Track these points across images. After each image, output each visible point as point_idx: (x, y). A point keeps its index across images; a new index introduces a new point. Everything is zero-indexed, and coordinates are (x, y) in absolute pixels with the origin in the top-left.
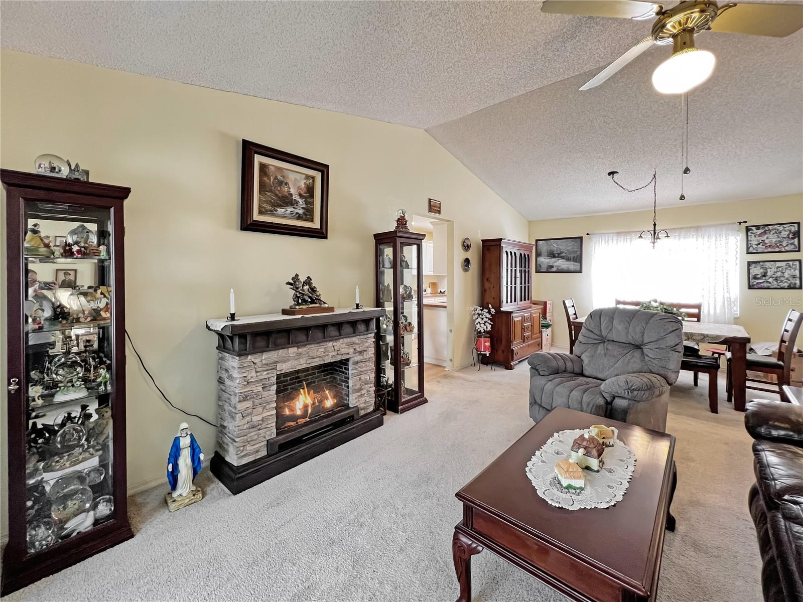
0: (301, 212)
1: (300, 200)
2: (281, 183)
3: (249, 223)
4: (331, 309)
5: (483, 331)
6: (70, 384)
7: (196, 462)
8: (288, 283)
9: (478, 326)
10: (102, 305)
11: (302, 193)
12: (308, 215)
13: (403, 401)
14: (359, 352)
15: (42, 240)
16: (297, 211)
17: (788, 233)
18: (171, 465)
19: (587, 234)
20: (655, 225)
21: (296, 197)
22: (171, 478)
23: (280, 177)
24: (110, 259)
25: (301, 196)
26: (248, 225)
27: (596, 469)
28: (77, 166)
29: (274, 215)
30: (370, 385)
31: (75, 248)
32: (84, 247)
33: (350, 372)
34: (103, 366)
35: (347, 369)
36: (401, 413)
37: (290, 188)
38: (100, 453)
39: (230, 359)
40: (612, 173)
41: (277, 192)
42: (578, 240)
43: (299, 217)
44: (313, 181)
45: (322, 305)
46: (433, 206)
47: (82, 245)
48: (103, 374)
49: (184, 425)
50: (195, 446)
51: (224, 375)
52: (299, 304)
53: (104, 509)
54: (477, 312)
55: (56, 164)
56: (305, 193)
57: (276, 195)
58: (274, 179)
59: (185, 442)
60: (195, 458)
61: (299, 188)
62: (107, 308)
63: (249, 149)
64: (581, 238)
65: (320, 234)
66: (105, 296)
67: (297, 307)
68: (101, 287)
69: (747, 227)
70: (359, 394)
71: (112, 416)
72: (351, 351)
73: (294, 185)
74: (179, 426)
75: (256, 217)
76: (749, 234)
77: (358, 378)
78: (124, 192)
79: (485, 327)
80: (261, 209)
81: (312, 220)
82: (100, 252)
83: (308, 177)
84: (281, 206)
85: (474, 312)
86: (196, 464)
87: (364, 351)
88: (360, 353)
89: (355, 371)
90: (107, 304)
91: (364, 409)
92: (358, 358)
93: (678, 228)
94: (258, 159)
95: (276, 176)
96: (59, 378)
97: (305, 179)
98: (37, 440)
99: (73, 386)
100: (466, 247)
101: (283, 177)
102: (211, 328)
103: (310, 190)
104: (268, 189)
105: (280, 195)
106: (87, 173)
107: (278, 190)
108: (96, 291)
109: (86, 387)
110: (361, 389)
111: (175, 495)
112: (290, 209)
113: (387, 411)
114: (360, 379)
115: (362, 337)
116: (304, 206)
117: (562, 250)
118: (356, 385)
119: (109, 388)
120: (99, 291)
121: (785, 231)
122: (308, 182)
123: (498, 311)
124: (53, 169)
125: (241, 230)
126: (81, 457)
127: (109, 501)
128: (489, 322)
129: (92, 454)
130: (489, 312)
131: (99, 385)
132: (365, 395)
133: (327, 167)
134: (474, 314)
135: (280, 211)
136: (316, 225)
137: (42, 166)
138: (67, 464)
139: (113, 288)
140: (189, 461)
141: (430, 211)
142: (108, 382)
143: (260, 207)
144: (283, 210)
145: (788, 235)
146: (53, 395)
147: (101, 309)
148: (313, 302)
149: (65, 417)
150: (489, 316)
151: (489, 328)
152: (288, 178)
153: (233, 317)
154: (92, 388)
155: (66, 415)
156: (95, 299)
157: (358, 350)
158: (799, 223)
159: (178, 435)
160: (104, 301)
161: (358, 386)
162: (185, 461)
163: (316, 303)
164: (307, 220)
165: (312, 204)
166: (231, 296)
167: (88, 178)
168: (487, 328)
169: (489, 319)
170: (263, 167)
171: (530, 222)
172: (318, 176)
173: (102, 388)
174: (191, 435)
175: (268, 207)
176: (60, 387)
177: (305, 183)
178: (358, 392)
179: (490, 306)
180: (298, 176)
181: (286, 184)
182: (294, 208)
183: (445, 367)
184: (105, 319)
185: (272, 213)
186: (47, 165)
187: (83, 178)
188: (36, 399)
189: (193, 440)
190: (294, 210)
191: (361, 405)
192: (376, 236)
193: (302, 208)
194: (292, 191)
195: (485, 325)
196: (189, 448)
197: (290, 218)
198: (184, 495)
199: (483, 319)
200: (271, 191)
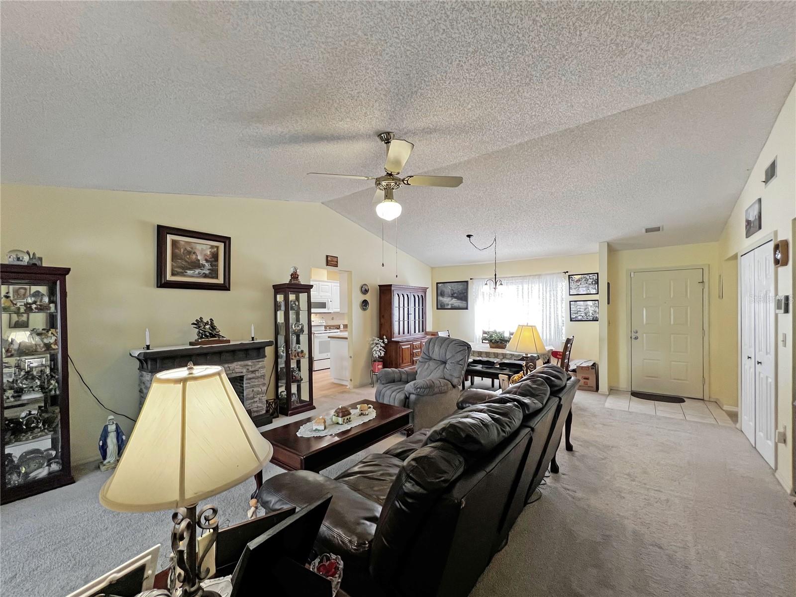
0: (207, 272)
1: (206, 264)
2: (189, 253)
3: (163, 282)
4: (229, 341)
5: (377, 357)
6: (31, 389)
7: (120, 441)
8: (193, 324)
9: (374, 353)
10: (52, 340)
11: (208, 258)
12: (214, 274)
13: (292, 407)
14: (251, 371)
15: (12, 302)
16: (204, 272)
17: (592, 280)
18: (101, 442)
19: (471, 279)
20: (495, 275)
21: (203, 262)
22: (102, 451)
23: (189, 249)
24: (57, 312)
25: (207, 261)
26: (162, 283)
27: (341, 423)
28: (34, 254)
29: (185, 276)
30: (262, 395)
31: (34, 306)
32: (40, 305)
33: (245, 385)
34: (53, 378)
35: (243, 384)
36: (290, 416)
37: (197, 256)
38: (52, 433)
39: (146, 375)
40: (469, 236)
41: (187, 260)
42: (466, 283)
43: (206, 276)
44: (218, 249)
45: (221, 339)
46: (330, 261)
47: (38, 303)
48: (54, 384)
49: (111, 417)
50: (119, 431)
51: (143, 387)
52: (202, 338)
53: (55, 467)
54: (375, 342)
55: (20, 255)
56: (211, 258)
57: (186, 261)
58: (184, 250)
59: (112, 428)
60: (119, 439)
61: (205, 255)
62: (56, 343)
63: (162, 231)
64: (467, 282)
65: (225, 287)
66: (54, 335)
67: (200, 340)
68: (51, 329)
69: (569, 276)
70: (252, 401)
71: (60, 412)
72: (244, 371)
73: (201, 253)
74: (107, 417)
75: (169, 277)
76: (571, 281)
77: (251, 389)
78: (67, 271)
79: (379, 354)
80: (174, 272)
81: (217, 278)
82: (50, 308)
83: (212, 247)
84: (190, 269)
85: (372, 342)
86: (120, 443)
87: (257, 370)
88: (253, 372)
89: (248, 385)
90: (56, 340)
91: (257, 412)
92: (250, 376)
93: (528, 276)
94: (170, 238)
95: (186, 249)
96: (24, 386)
97: (210, 248)
98: (10, 425)
99: (33, 390)
100: (365, 292)
101: (192, 248)
102: (132, 355)
103: (215, 256)
104: (179, 258)
105: (189, 261)
106: (41, 259)
107: (187, 258)
108: (48, 332)
109: (42, 391)
110: (254, 398)
111: (105, 462)
112: (197, 271)
113: (280, 415)
114: (253, 391)
115: (255, 361)
116: (210, 268)
117: (454, 291)
118: (249, 395)
119: (58, 392)
120: (50, 332)
121: (590, 279)
122: (213, 250)
123: (390, 341)
124: (18, 259)
125: (157, 287)
126: (39, 434)
127: (57, 463)
128: (383, 349)
129: (46, 433)
130: (383, 342)
131: (51, 390)
132: (258, 402)
133: (229, 239)
134: (373, 344)
135: (189, 272)
136: (220, 280)
137: (12, 257)
138: (31, 437)
139: (59, 330)
140: (115, 440)
141: (327, 265)
142: (57, 389)
143: (172, 270)
144: (192, 272)
145: (592, 282)
146: (20, 396)
147: (52, 344)
148: (214, 336)
149: (27, 414)
150: (383, 345)
151: (383, 355)
152: (195, 248)
153: (148, 347)
154: (46, 392)
155: (28, 412)
156: (47, 337)
157: (251, 369)
158: (597, 274)
159: (108, 423)
160: (54, 338)
161: (251, 395)
162: (112, 441)
163: (216, 337)
164: (212, 278)
165: (217, 266)
166: (147, 335)
167: (42, 264)
168: (381, 354)
169: (383, 347)
170: (174, 243)
171: (432, 268)
172: (221, 246)
173: (53, 392)
174: (117, 424)
175: (179, 270)
176: (25, 391)
177: (210, 251)
178: (252, 399)
179: (385, 337)
180: (204, 247)
181: (194, 253)
182: (201, 270)
183: (347, 386)
184: (54, 349)
185: (182, 274)
186: (15, 256)
187: (38, 263)
188: (10, 398)
189: (117, 427)
190: (200, 271)
191: (254, 409)
192: (274, 286)
193: (208, 269)
194: (199, 258)
195: (379, 352)
196: (115, 432)
197: (197, 277)
198: (112, 462)
199: (378, 347)
200: (181, 259)
